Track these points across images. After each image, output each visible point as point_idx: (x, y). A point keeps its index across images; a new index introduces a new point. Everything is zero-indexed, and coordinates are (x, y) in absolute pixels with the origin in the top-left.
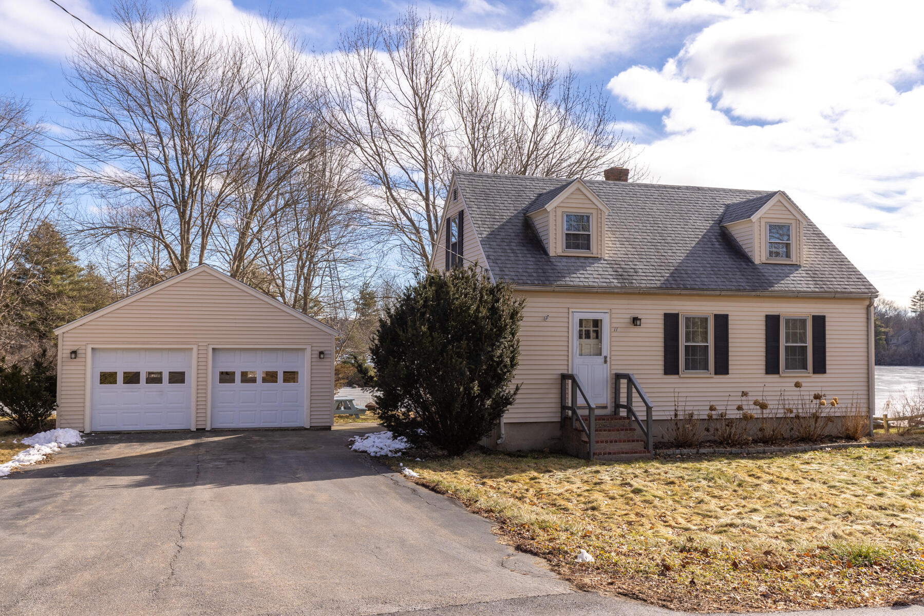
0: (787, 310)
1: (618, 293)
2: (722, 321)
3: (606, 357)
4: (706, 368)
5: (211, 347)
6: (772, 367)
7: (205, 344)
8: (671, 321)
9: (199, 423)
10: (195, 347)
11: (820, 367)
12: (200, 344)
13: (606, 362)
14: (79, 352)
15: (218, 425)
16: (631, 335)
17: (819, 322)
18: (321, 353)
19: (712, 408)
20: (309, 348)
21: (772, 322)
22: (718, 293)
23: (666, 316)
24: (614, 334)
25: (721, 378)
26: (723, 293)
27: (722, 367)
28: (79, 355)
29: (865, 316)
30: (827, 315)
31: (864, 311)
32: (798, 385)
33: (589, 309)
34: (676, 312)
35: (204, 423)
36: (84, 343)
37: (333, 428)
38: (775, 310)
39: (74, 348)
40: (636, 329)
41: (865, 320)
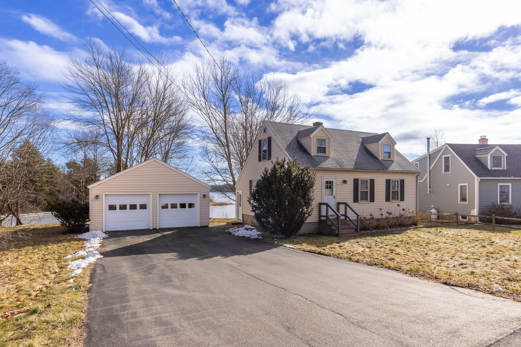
0: (392, 177)
1: (339, 171)
2: (372, 181)
3: (334, 196)
4: (367, 200)
5: (158, 193)
6: (388, 199)
7: (156, 192)
8: (356, 181)
9: (154, 226)
10: (151, 193)
11: (402, 199)
12: (154, 192)
13: (334, 198)
14: (99, 196)
15: (163, 226)
16: (342, 187)
17: (402, 181)
18: (204, 195)
19: (371, 215)
20: (199, 193)
21: (388, 182)
22: (372, 171)
23: (354, 179)
24: (337, 187)
25: (372, 204)
26: (374, 171)
27: (372, 200)
28: (99, 198)
29: (416, 180)
30: (405, 179)
31: (415, 178)
32: (398, 205)
33: (329, 177)
34: (358, 178)
35: (156, 226)
36: (102, 192)
37: (209, 226)
38: (389, 177)
39: (97, 194)
40: (345, 185)
41: (416, 181)
